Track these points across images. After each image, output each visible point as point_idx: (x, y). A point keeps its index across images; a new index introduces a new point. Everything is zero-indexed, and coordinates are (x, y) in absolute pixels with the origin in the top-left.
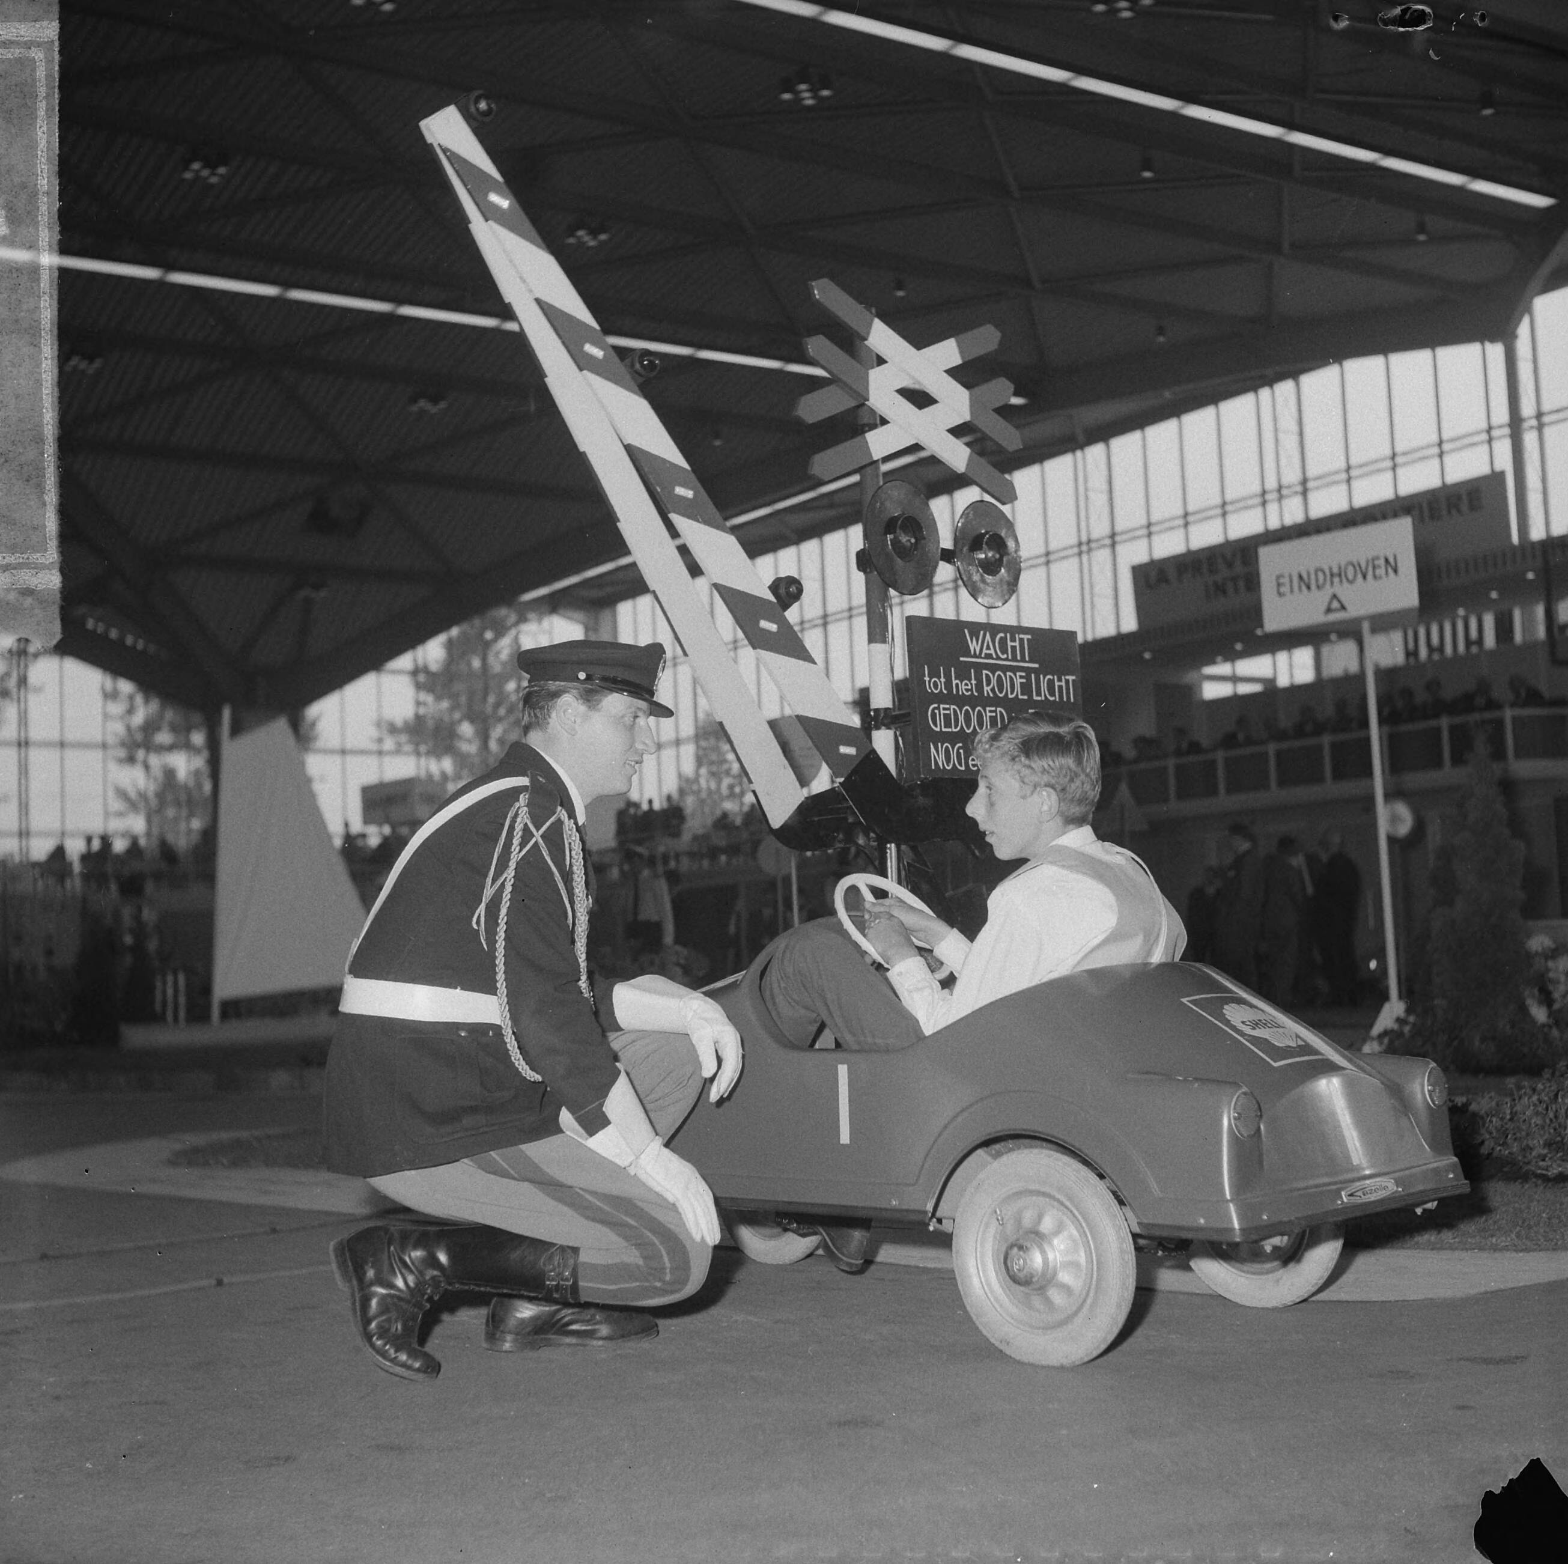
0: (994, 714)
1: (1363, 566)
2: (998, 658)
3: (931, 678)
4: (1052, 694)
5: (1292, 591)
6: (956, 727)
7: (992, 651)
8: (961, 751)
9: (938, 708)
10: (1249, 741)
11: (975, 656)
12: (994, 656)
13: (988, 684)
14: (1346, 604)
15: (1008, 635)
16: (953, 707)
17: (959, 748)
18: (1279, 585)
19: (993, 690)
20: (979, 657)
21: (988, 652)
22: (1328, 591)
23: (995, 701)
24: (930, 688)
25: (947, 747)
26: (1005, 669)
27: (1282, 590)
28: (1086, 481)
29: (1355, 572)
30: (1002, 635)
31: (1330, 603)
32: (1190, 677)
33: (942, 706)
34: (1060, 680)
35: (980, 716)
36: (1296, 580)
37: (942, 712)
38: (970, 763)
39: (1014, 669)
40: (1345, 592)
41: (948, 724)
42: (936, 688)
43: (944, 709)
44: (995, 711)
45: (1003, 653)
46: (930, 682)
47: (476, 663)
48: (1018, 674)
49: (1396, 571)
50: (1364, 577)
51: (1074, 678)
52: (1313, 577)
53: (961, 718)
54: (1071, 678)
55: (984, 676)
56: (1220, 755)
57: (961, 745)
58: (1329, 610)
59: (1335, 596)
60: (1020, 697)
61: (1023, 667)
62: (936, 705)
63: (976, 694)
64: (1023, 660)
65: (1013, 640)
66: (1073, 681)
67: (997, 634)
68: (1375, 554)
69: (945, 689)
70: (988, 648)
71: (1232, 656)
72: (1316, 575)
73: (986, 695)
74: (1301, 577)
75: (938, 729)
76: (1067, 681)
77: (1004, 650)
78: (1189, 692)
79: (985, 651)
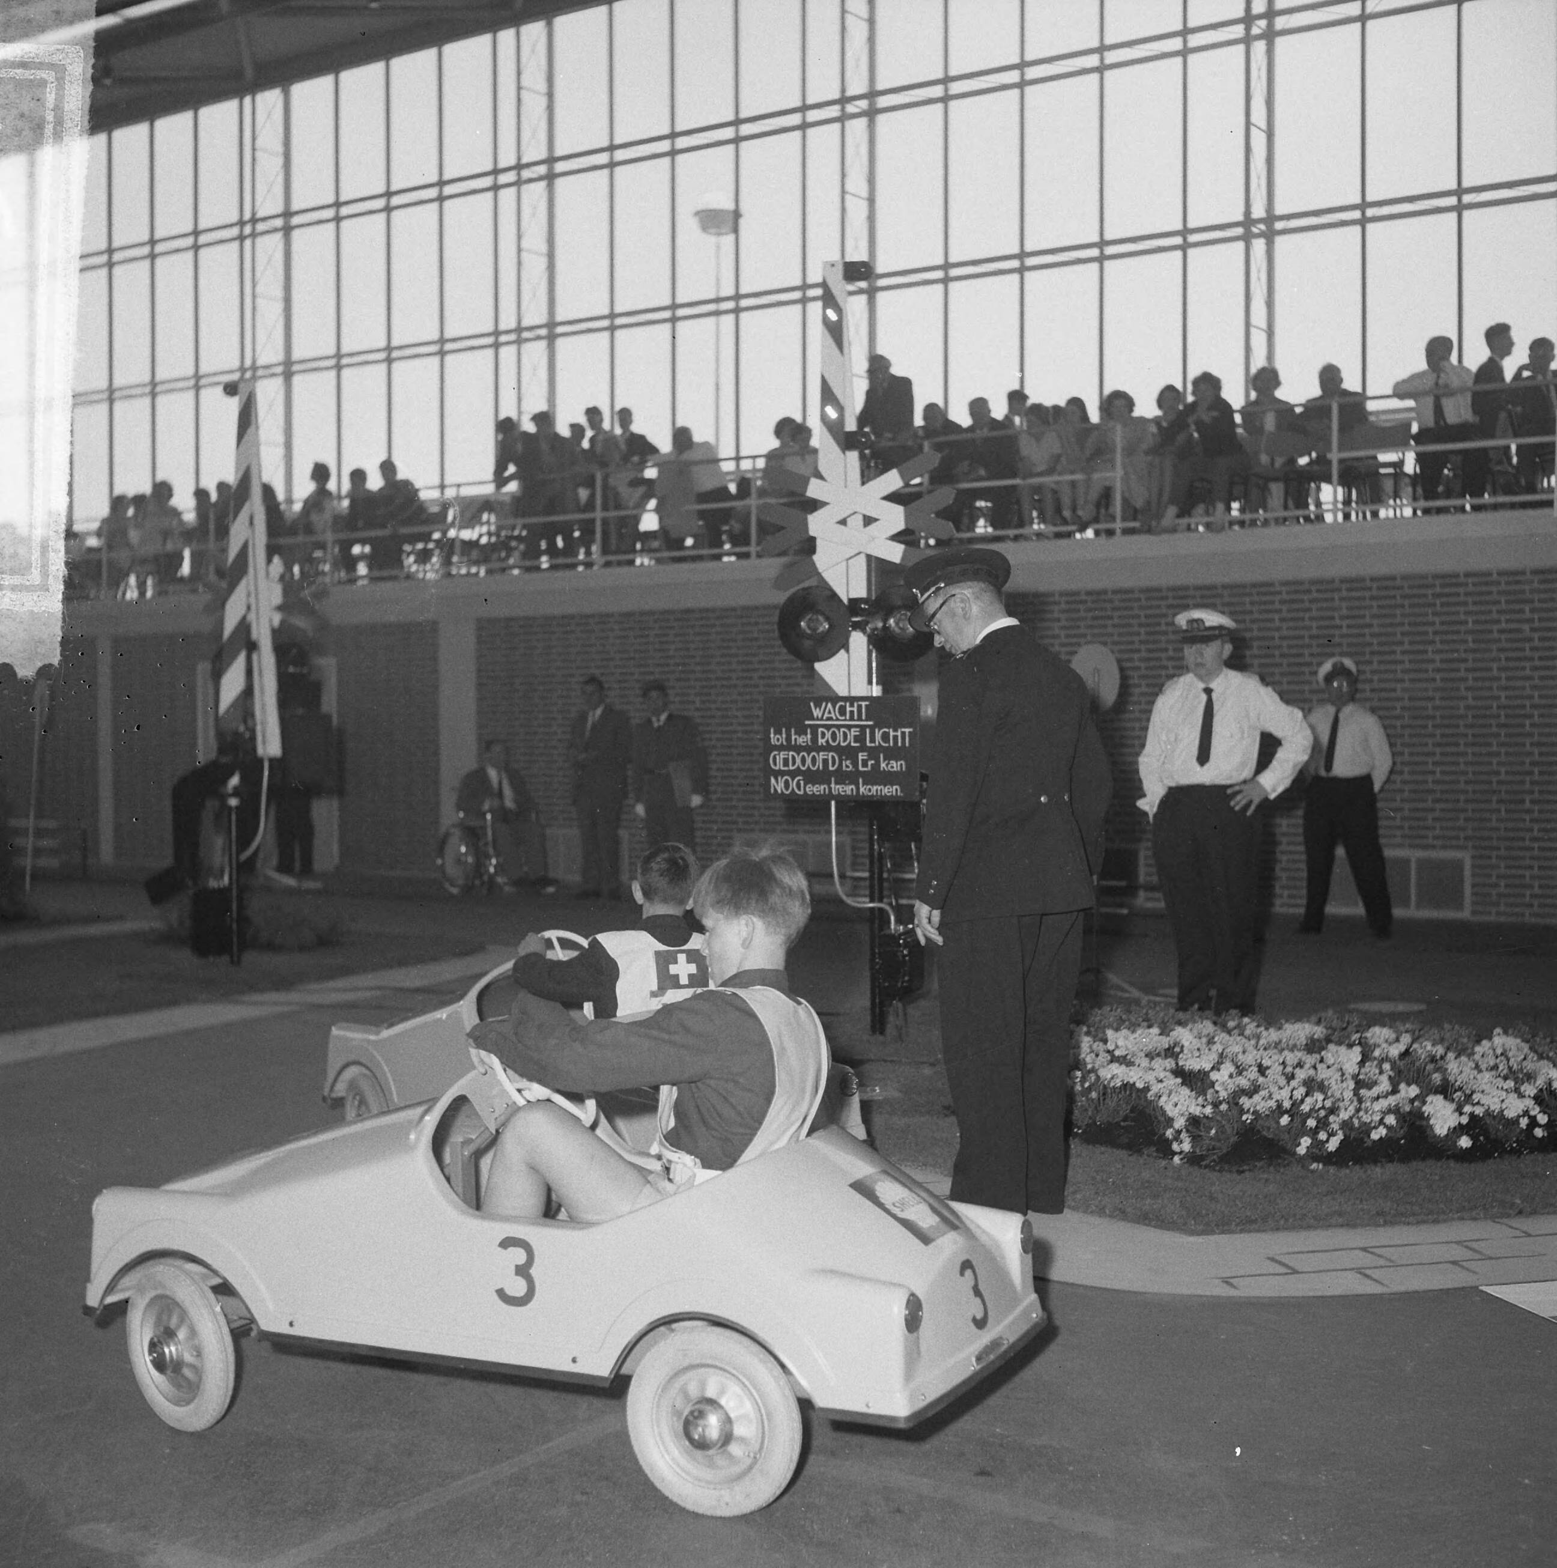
0: (826, 757)
2: (836, 720)
3: (775, 735)
4: (887, 741)
6: (794, 766)
7: (831, 715)
8: (799, 782)
9: (779, 755)
11: (815, 720)
12: (833, 719)
13: (823, 738)
15: (849, 704)
16: (791, 753)
17: (797, 780)
19: (827, 741)
20: (819, 720)
21: (828, 716)
23: (828, 748)
24: (773, 742)
26: (841, 727)
30: (843, 704)
33: (783, 753)
34: (895, 732)
35: (814, 759)
37: (783, 757)
39: (850, 727)
41: (787, 765)
42: (778, 742)
43: (785, 755)
46: (773, 738)
48: (853, 729)
51: (911, 730)
53: (798, 760)
54: (907, 730)
55: (821, 732)
57: (797, 777)
60: (853, 745)
61: (859, 725)
63: (812, 744)
64: (860, 719)
65: (852, 707)
66: (909, 732)
67: (839, 704)
69: (787, 742)
73: (820, 744)
75: (777, 768)
76: (903, 733)
77: (843, 714)
79: (825, 715)
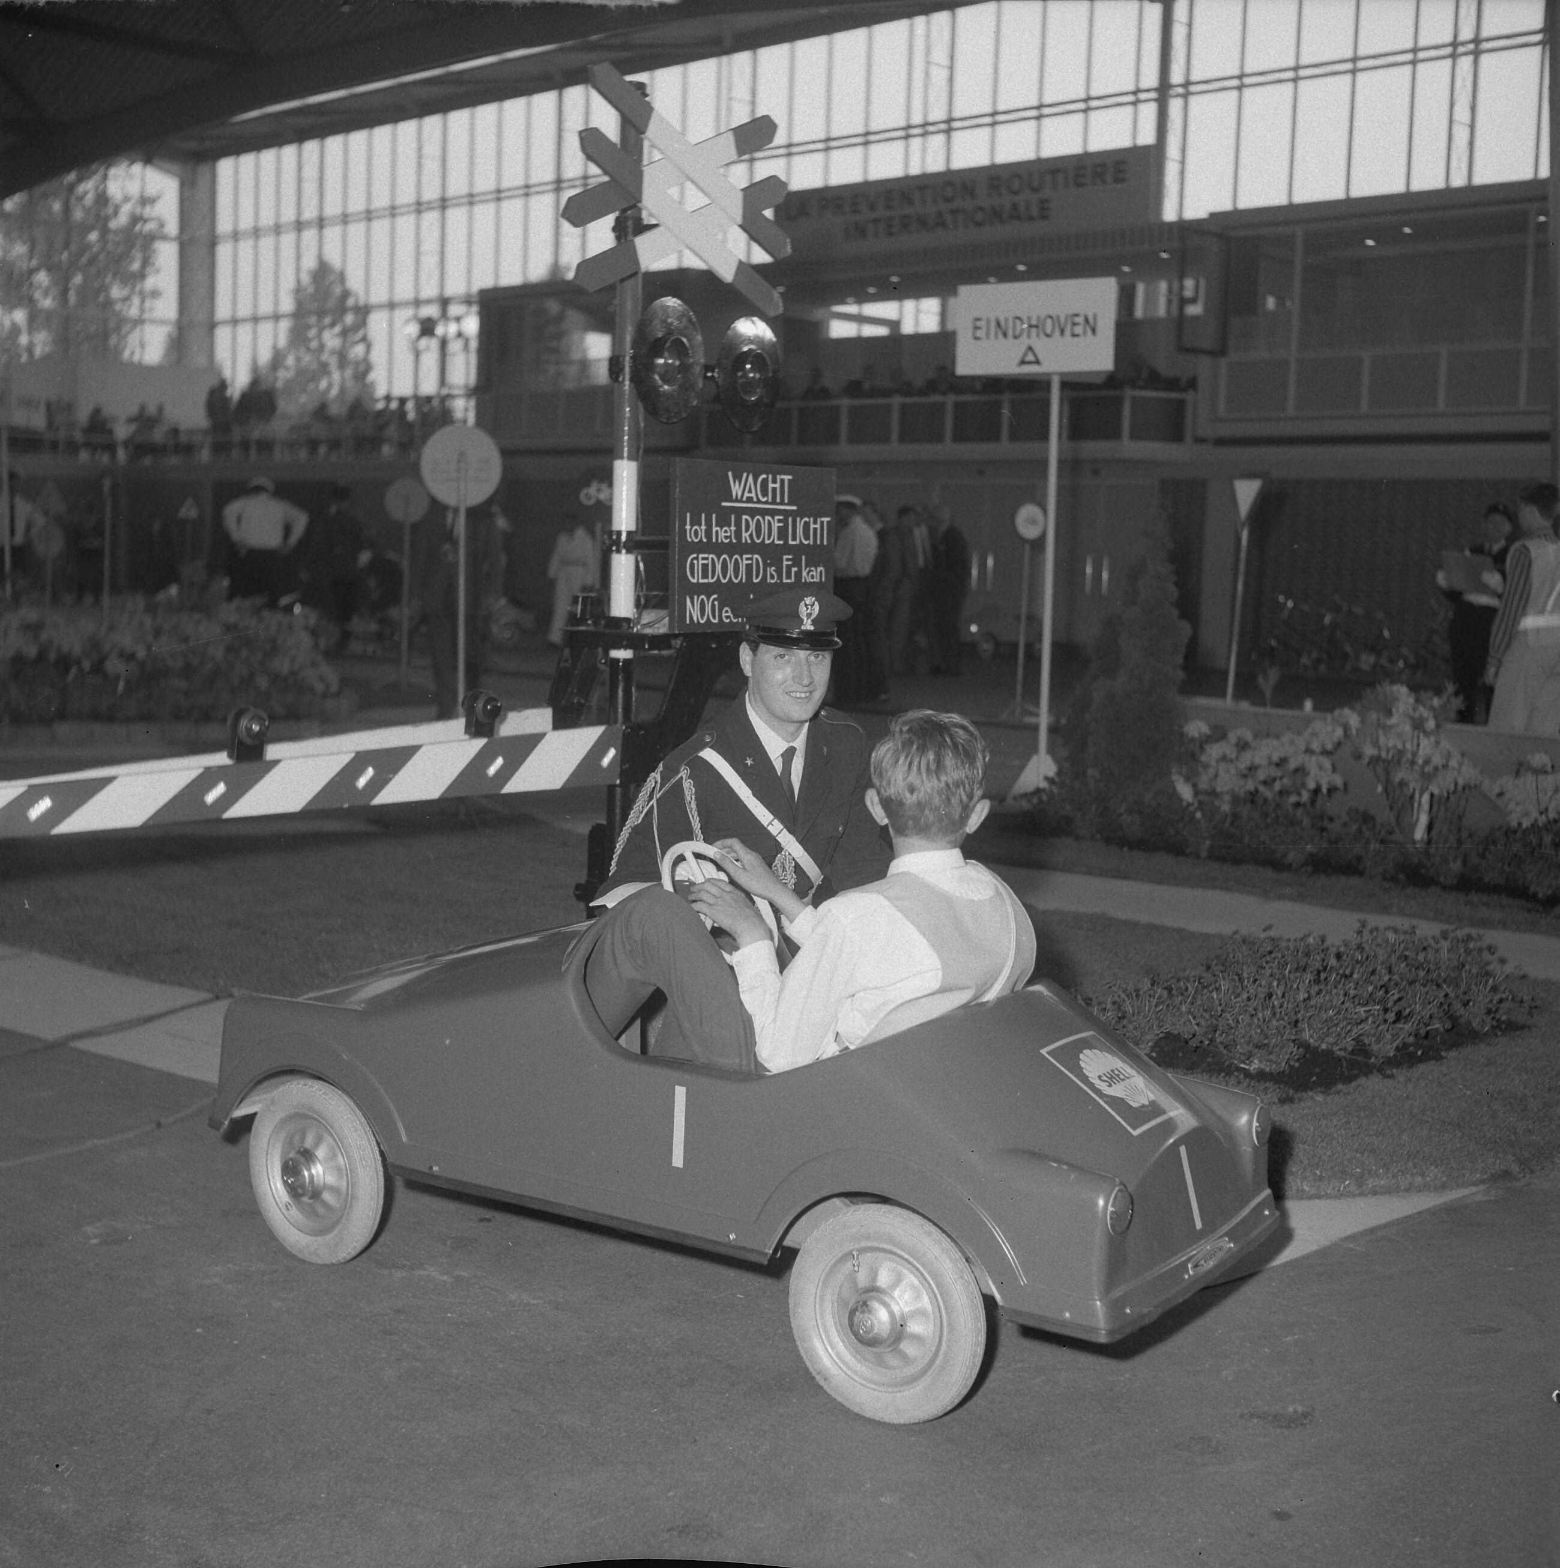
0: (750, 562)
1: (1062, 320)
2: (759, 502)
3: (692, 525)
4: (807, 538)
5: (988, 335)
6: (713, 578)
7: (753, 495)
8: (716, 603)
9: (697, 558)
10: (874, 392)
11: (737, 501)
12: (755, 500)
13: (747, 531)
14: (1040, 357)
15: (770, 477)
16: (711, 556)
17: (715, 600)
18: (976, 328)
19: (751, 536)
20: (741, 501)
21: (750, 495)
22: (1024, 342)
23: (752, 548)
24: (691, 537)
25: (702, 599)
26: (764, 512)
27: (979, 333)
28: (730, 90)
29: (1053, 325)
30: (764, 476)
31: (1025, 354)
32: (818, 314)
33: (701, 556)
34: (815, 522)
35: (736, 565)
36: (993, 324)
37: (701, 562)
38: (724, 615)
39: (773, 513)
40: (1041, 345)
41: (705, 575)
42: (696, 537)
43: (703, 559)
44: (751, 559)
45: (763, 496)
46: (691, 529)
47: (57, 206)
48: (777, 518)
49: (1094, 331)
50: (1062, 332)
51: (828, 519)
52: (1011, 325)
53: (719, 567)
54: (826, 519)
55: (743, 521)
56: (845, 402)
57: (715, 596)
58: (1023, 362)
59: (1030, 348)
60: (777, 542)
61: (780, 510)
62: (695, 555)
63: (734, 541)
64: (782, 503)
65: (774, 482)
66: (828, 522)
67: (760, 475)
68: (1076, 311)
69: (706, 537)
70: (750, 491)
71: (863, 298)
72: (1014, 323)
73: (744, 541)
74: (998, 324)
75: (694, 581)
76: (822, 523)
77: (765, 494)
78: (818, 328)
79: (746, 495)
